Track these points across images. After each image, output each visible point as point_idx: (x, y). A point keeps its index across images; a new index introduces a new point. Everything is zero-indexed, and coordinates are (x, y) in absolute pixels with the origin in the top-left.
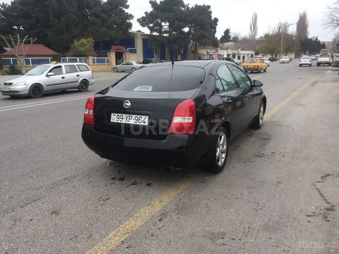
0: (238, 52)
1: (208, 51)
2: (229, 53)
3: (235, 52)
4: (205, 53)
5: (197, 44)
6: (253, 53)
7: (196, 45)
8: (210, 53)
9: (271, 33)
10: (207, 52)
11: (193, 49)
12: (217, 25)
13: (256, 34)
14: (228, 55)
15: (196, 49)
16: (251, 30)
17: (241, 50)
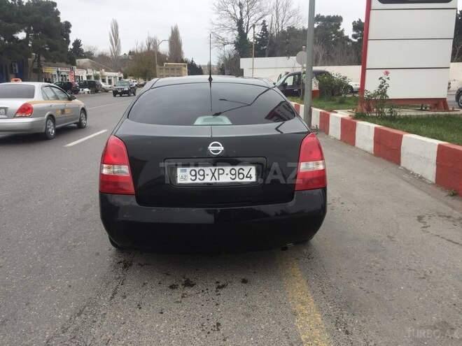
0: (101, 73)
1: (59, 70)
2: (89, 74)
3: (98, 73)
4: (55, 72)
5: (42, 58)
6: (122, 75)
7: (39, 61)
8: (62, 74)
9: (139, 50)
10: (58, 72)
11: (35, 66)
12: (70, 32)
13: (119, 49)
14: (88, 77)
15: (40, 66)
16: (112, 44)
17: (105, 71)
